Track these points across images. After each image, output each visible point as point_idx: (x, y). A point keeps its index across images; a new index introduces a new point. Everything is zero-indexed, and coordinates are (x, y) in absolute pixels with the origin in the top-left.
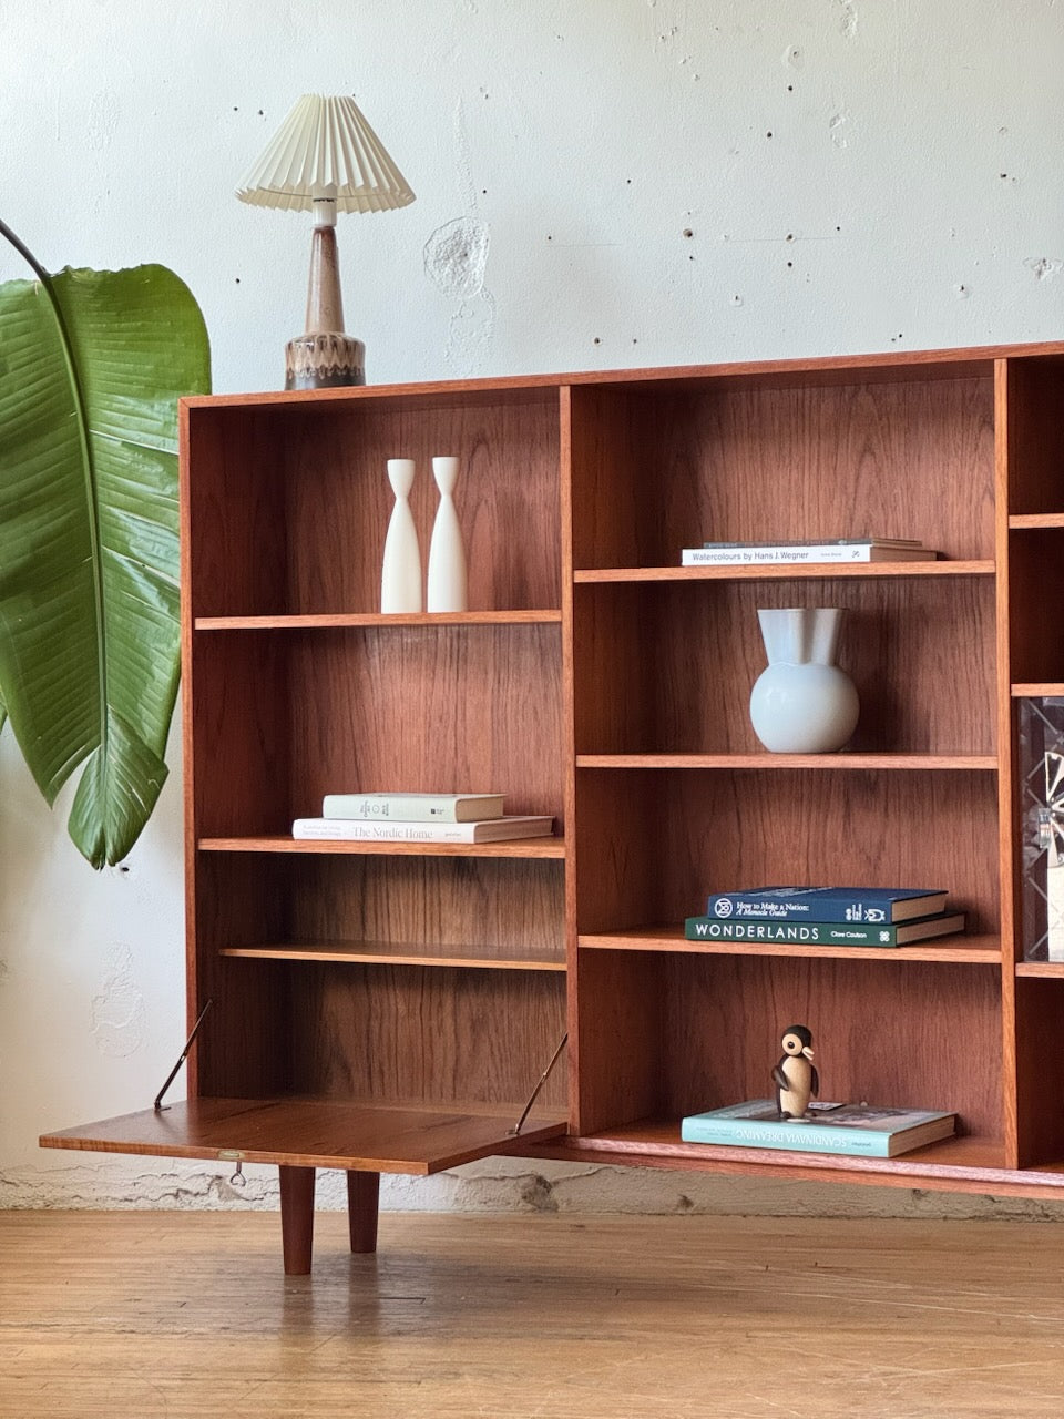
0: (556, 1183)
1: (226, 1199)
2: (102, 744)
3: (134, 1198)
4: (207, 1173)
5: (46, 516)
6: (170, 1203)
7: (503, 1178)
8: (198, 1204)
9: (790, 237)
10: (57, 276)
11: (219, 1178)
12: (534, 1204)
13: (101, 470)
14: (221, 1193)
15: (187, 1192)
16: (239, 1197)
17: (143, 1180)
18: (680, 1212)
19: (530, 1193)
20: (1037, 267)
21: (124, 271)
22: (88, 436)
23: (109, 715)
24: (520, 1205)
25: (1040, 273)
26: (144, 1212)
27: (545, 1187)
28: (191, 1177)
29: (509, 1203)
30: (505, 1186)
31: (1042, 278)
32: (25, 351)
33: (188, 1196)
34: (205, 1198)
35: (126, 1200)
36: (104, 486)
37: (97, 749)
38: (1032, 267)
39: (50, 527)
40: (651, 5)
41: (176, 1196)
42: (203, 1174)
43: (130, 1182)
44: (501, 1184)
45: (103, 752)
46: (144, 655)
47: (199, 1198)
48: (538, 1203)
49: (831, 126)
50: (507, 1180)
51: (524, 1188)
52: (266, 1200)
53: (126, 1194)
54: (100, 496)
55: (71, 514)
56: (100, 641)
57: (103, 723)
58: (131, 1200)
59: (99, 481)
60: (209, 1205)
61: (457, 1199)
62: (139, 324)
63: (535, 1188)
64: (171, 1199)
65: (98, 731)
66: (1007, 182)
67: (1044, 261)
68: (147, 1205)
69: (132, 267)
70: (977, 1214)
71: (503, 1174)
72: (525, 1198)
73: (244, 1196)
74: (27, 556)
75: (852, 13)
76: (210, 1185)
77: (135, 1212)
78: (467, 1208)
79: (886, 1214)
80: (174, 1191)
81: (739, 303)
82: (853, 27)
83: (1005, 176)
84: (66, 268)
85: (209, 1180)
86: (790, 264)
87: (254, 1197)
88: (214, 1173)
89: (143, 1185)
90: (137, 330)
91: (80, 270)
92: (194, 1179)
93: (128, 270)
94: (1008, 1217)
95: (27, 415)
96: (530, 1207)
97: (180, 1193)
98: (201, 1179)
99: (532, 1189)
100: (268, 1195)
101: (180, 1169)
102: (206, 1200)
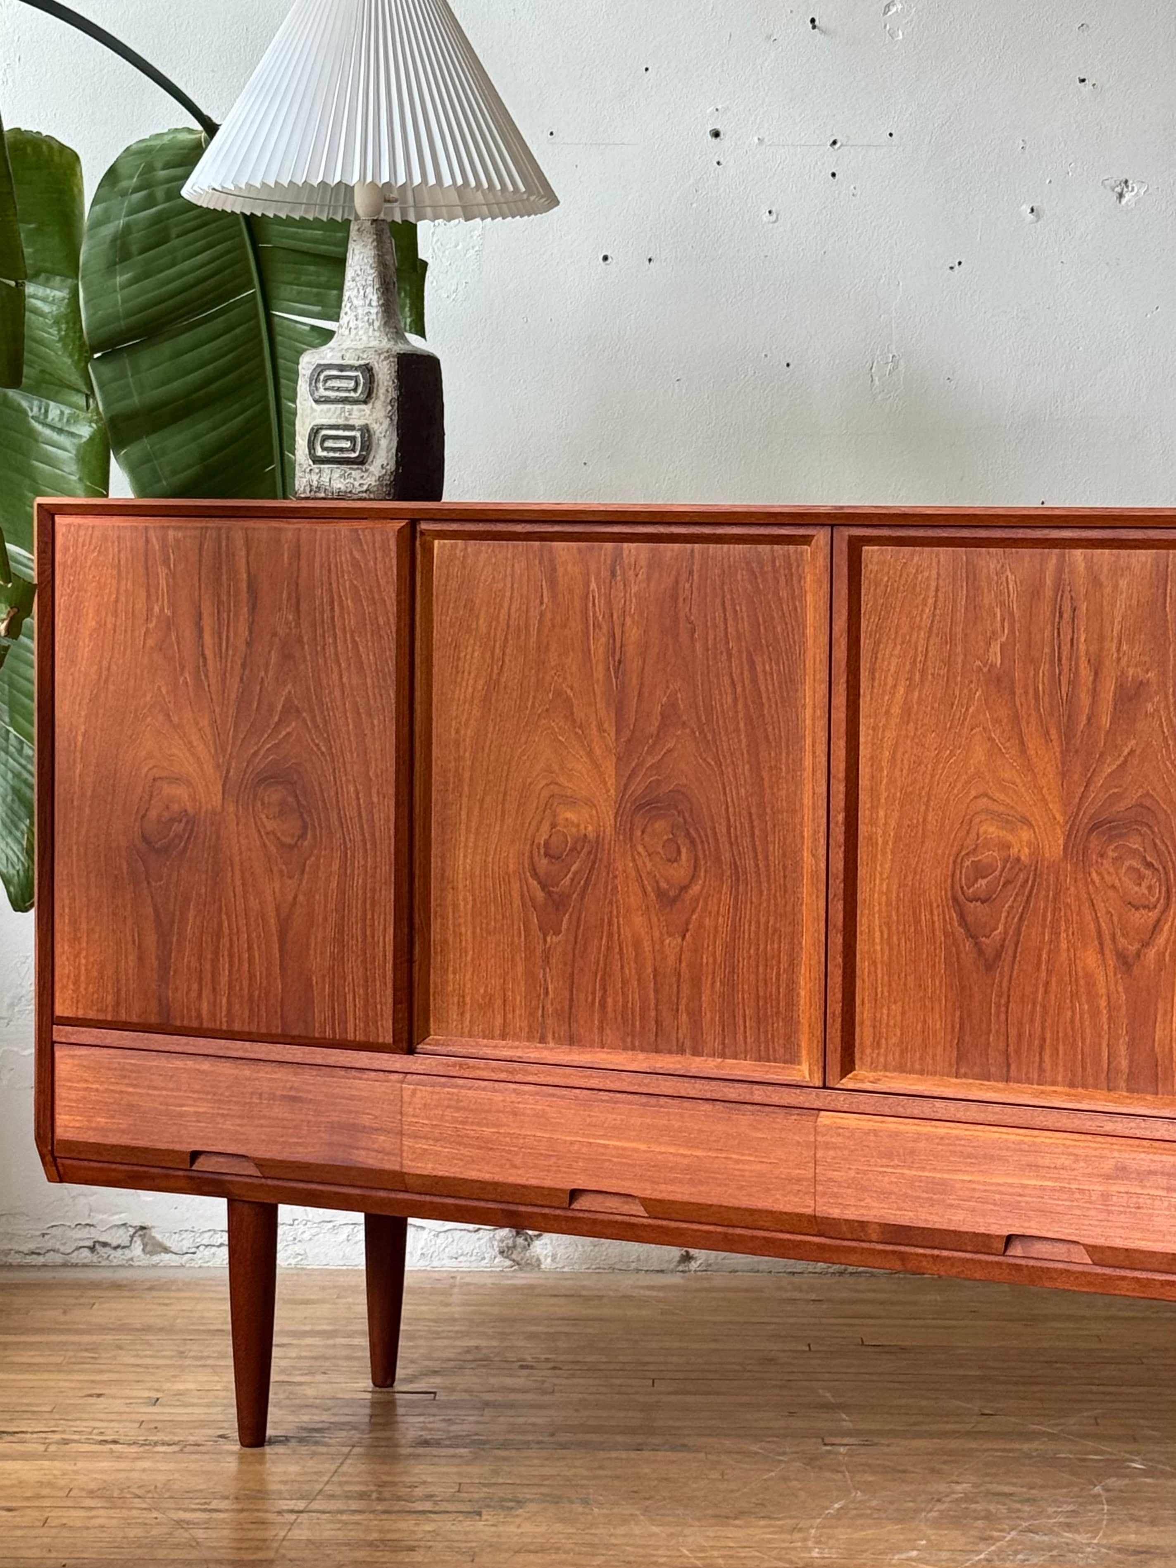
0: (539, 1236)
1: (152, 1253)
3: (42, 1252)
4: (129, 1223)
6: (85, 1257)
7: (478, 1230)
8: (118, 1258)
9: (834, 143)
11: (143, 1228)
12: (514, 1261)
14: (145, 1245)
15: (105, 1244)
16: (167, 1250)
17: (53, 1231)
18: (680, 1268)
19: (508, 1248)
24: (497, 1260)
25: (1121, 195)
26: (54, 1267)
27: (526, 1240)
28: (111, 1227)
29: (484, 1258)
30: (479, 1239)
33: (107, 1249)
34: (127, 1251)
35: (33, 1253)
38: (1113, 189)
41: (92, 1249)
42: (124, 1225)
43: (38, 1233)
44: (477, 1235)
47: (120, 1251)
48: (518, 1259)
50: (481, 1234)
51: (502, 1241)
52: (199, 1255)
53: (32, 1246)
58: (39, 1254)
60: (132, 1259)
61: (422, 1254)
63: (514, 1242)
64: (86, 1253)
66: (1085, 87)
67: (1126, 184)
68: (58, 1259)
72: (502, 1252)
73: (174, 1249)
76: (132, 1237)
77: (43, 1266)
78: (435, 1264)
80: (90, 1243)
83: (1082, 81)
85: (132, 1231)
86: (833, 175)
87: (185, 1250)
88: (137, 1223)
89: (54, 1237)
92: (115, 1229)
96: (508, 1263)
97: (97, 1246)
98: (122, 1231)
99: (510, 1242)
100: (202, 1248)
101: (97, 1218)
102: (128, 1254)
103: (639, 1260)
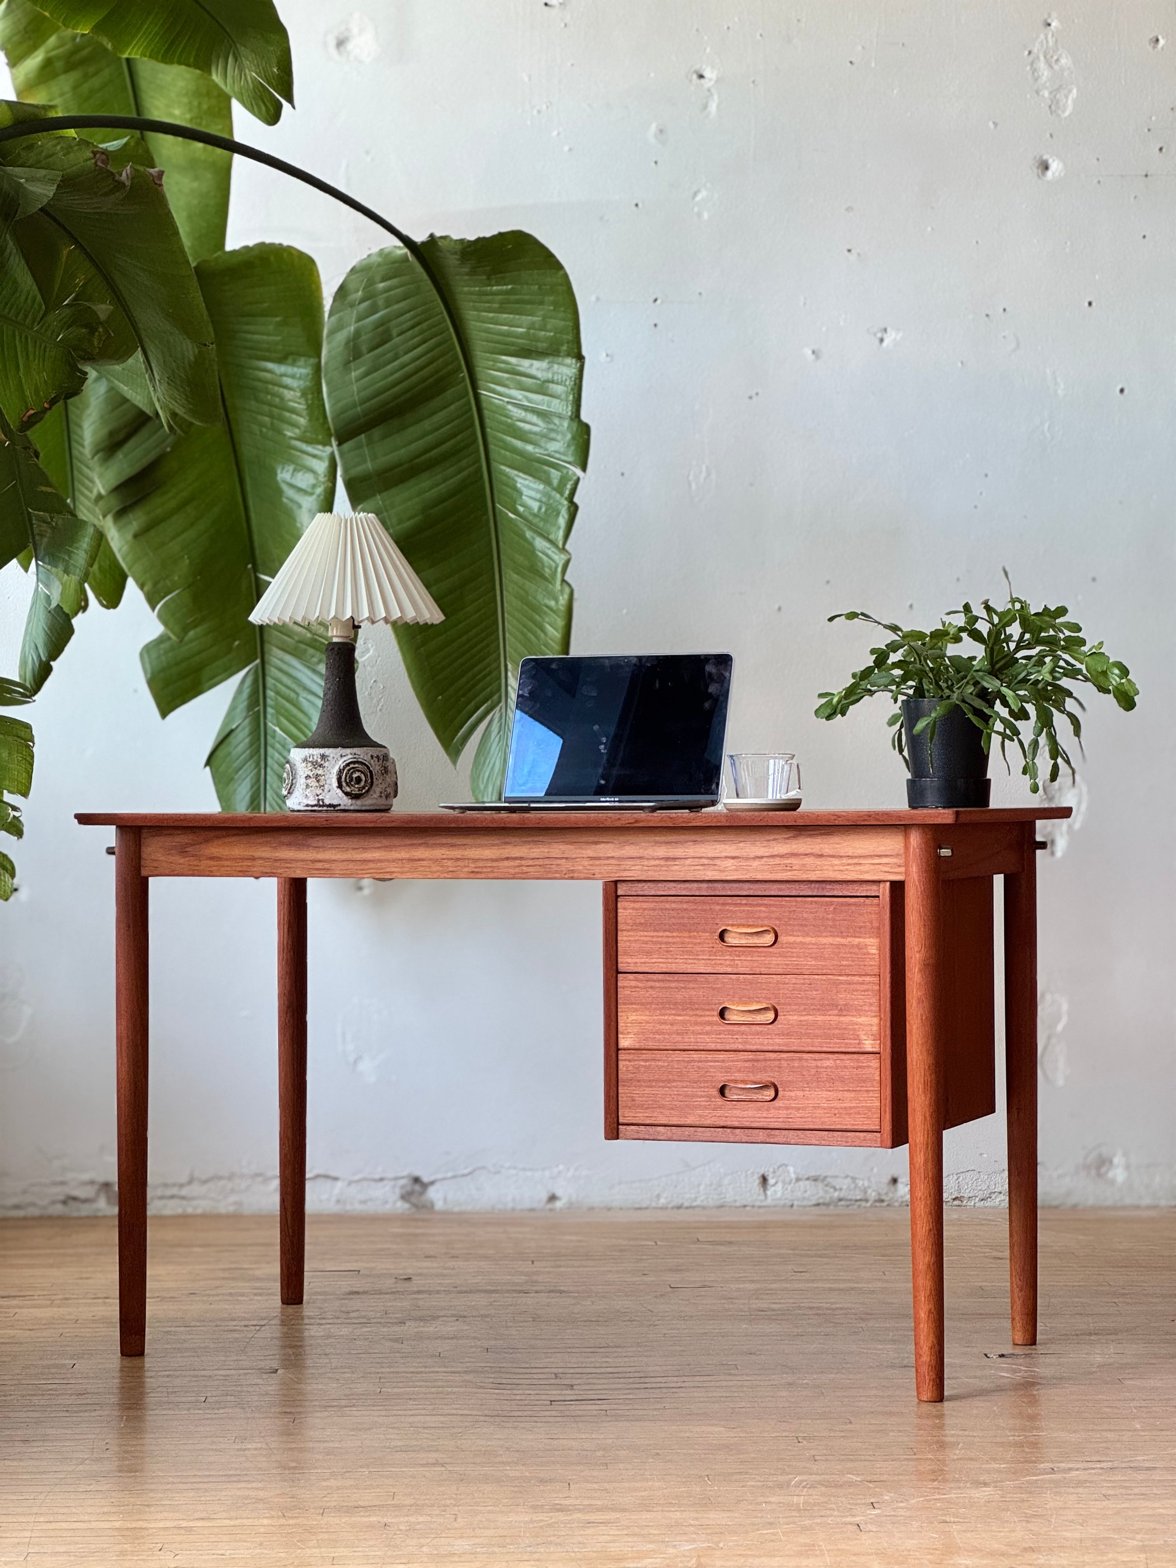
0: (432, 1183)
1: (114, 1204)
2: (503, 704)
3: (23, 1206)
4: (96, 1181)
5: (439, 477)
6: (59, 1209)
7: (381, 1180)
8: (85, 1210)
9: (656, 300)
10: (423, 243)
11: (107, 1185)
12: (411, 1203)
13: (491, 428)
14: (109, 1199)
15: (75, 1199)
17: (33, 1188)
19: (408, 1192)
20: (879, 335)
21: (479, 240)
22: (477, 396)
23: (509, 674)
24: (399, 1203)
25: (882, 340)
26: (34, 1218)
27: (422, 1186)
28: (80, 1186)
29: (386, 1202)
30: (384, 1186)
31: (885, 344)
32: (408, 316)
33: (76, 1203)
34: (93, 1204)
35: (16, 1207)
36: (495, 445)
37: (498, 708)
38: (875, 334)
39: (442, 488)
40: (526, 79)
41: (64, 1202)
42: (91, 1183)
43: (20, 1190)
44: (381, 1184)
45: (503, 710)
46: (537, 613)
47: (88, 1205)
48: (415, 1201)
49: (693, 198)
50: (385, 1182)
51: (402, 1187)
53: (15, 1201)
54: (492, 455)
55: (466, 473)
56: (499, 598)
57: (503, 681)
58: (20, 1208)
59: (490, 439)
60: (98, 1210)
62: (510, 287)
63: (413, 1187)
64: (60, 1205)
65: (499, 690)
66: (852, 257)
67: (885, 330)
68: (36, 1212)
69: (488, 234)
70: (821, 1201)
71: (383, 1175)
72: (403, 1197)
74: (417, 519)
75: (712, 95)
76: (98, 1192)
77: (25, 1218)
79: (738, 1204)
80: (62, 1198)
81: (609, 359)
82: (713, 107)
83: (849, 251)
84: (432, 236)
85: (96, 1187)
86: (656, 325)
88: (102, 1181)
89: (33, 1193)
90: (507, 293)
91: (441, 237)
92: (83, 1186)
93: (484, 238)
94: (848, 1203)
95: (414, 379)
96: (407, 1206)
97: (69, 1200)
98: (89, 1187)
99: (409, 1188)
101: (69, 1176)
102: (94, 1206)
103: (514, 1200)
